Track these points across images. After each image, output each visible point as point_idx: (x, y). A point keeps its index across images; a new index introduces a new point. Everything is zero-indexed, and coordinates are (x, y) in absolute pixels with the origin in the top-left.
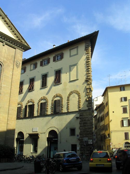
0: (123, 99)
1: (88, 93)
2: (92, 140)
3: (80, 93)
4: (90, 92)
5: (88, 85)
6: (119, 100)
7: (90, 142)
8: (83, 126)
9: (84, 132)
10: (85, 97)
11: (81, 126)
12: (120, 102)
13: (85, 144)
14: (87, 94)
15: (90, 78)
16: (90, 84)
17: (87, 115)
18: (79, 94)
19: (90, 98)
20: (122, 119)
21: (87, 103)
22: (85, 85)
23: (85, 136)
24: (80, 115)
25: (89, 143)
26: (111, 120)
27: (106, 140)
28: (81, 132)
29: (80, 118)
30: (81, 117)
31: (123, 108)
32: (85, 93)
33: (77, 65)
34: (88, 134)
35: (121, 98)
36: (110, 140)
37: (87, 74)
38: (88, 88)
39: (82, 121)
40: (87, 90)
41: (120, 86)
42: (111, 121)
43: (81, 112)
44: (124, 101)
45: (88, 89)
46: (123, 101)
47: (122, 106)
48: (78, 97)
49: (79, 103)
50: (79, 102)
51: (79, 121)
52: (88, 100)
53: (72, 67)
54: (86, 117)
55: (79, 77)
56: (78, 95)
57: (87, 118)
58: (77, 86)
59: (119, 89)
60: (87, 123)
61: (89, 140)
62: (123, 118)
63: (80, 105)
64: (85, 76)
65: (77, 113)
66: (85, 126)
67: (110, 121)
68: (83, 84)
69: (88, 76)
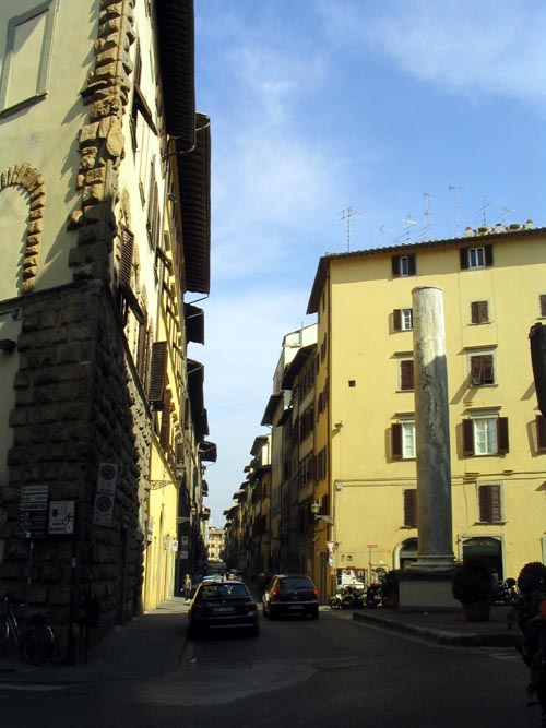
0: (403, 317)
1: (84, 171)
2: (71, 504)
3: (41, 180)
4: (97, 165)
5: (92, 120)
6: (385, 323)
7: (60, 517)
8: (32, 404)
9: (36, 443)
10: (68, 198)
11: (19, 405)
12: (390, 333)
13: (28, 535)
14: (81, 177)
15: (112, 72)
16: (102, 111)
17: (64, 324)
18: (38, 185)
19: (93, 201)
20: (395, 422)
21: (72, 240)
22: (80, 121)
23: (35, 474)
24: (26, 330)
25: (51, 526)
26: (339, 426)
27: (316, 529)
28: (17, 444)
29: (21, 350)
30: (28, 340)
31: (404, 364)
32: (69, 174)
33: (50, 7)
34: (58, 460)
35: (397, 313)
36: (329, 526)
37: (97, 51)
38: (88, 137)
39: (33, 368)
40: (85, 150)
41: (390, 249)
42: (337, 431)
43: (30, 309)
44: (407, 326)
45: (88, 143)
46: (404, 328)
47: (398, 355)
48: (25, 211)
49: (29, 244)
50: (30, 239)
51: (16, 370)
52: (77, 216)
53: (20, 30)
54: (55, 337)
55: (49, 82)
56: (30, 193)
57: (64, 341)
58: (34, 137)
59: (387, 266)
60: (56, 382)
61: (54, 505)
62: (398, 416)
63: (30, 260)
64: (84, 65)
65: (10, 316)
66: (46, 402)
67: (334, 428)
68: (69, 118)
69: (99, 65)
